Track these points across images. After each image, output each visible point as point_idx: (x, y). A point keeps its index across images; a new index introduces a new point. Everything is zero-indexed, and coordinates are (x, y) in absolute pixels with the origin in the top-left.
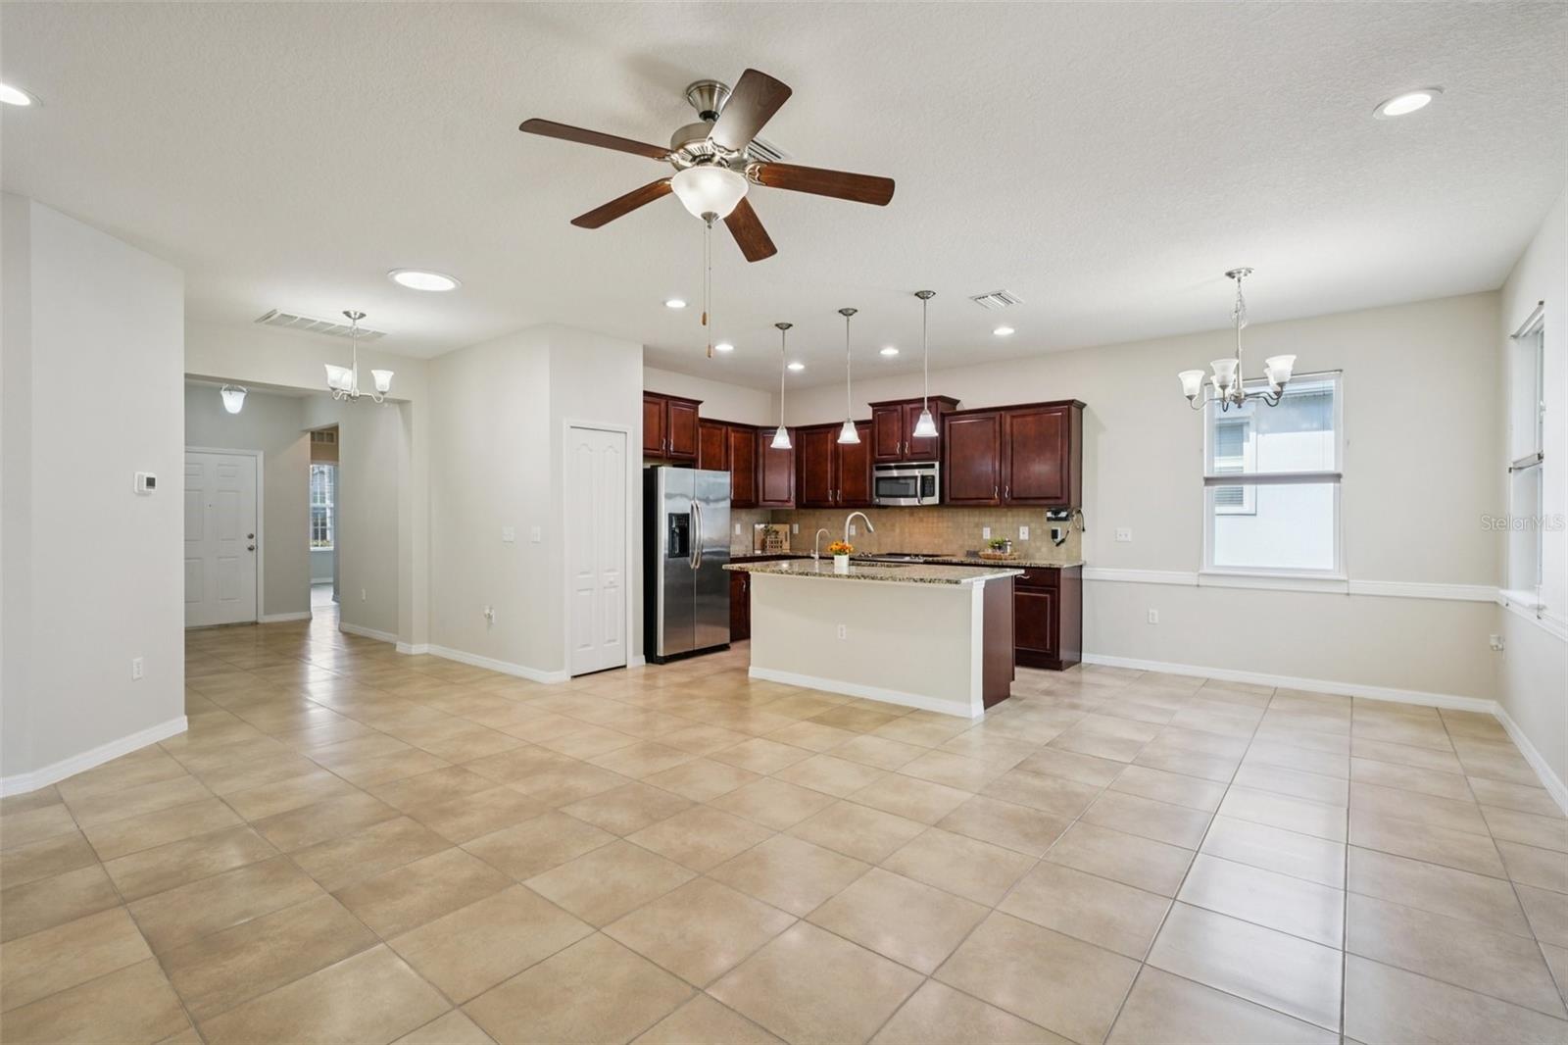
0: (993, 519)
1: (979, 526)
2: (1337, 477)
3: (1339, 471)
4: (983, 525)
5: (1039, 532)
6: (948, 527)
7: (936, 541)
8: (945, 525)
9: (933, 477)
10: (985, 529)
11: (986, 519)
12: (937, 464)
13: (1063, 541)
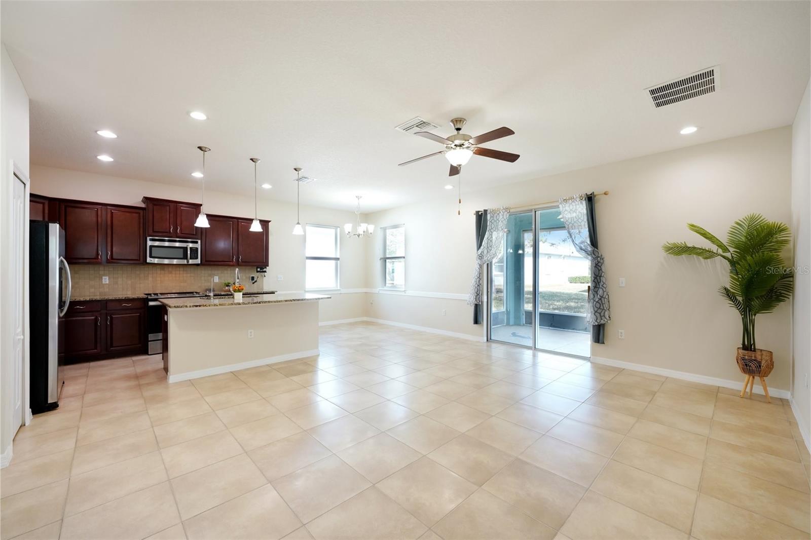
0: (220, 272)
1: (212, 276)
2: (337, 259)
3: (338, 257)
4: (215, 275)
5: (244, 278)
6: (190, 276)
7: (182, 284)
8: (189, 275)
9: (197, 249)
10: (215, 277)
11: (216, 272)
12: (199, 241)
13: (256, 281)
